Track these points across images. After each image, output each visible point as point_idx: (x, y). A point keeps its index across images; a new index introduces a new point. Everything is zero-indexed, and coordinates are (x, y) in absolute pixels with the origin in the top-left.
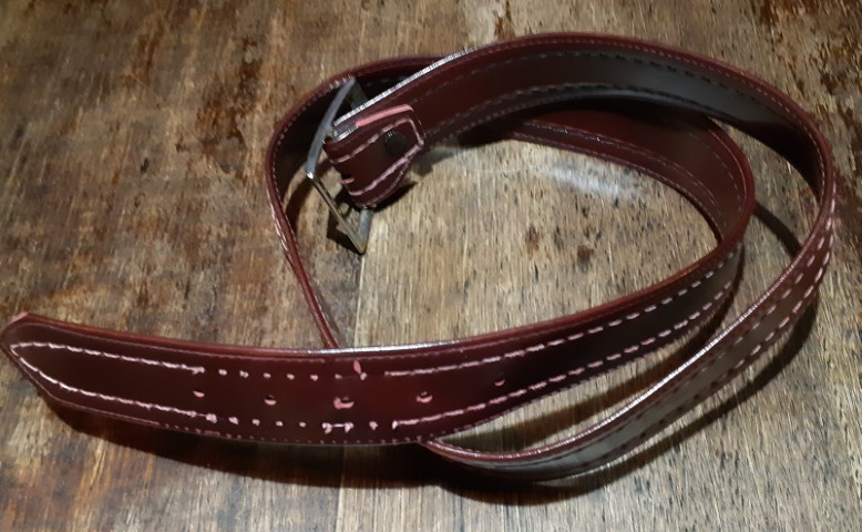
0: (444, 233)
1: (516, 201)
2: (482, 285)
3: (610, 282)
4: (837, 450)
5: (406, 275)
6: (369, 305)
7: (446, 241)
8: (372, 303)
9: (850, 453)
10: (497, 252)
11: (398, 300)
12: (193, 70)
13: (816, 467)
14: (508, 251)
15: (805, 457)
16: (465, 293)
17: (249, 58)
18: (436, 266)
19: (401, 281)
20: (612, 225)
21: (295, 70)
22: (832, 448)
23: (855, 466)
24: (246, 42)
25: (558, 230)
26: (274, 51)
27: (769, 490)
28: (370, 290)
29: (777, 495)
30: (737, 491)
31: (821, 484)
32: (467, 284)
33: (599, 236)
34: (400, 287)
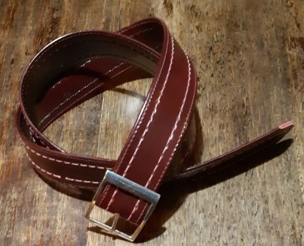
3: (207, 107)
4: (294, 169)
9: (299, 171)
12: (31, 22)
13: (285, 176)
15: (281, 172)
17: (55, 16)
20: (209, 84)
21: (75, 21)
22: (292, 169)
23: (301, 175)
24: (54, 9)
26: (66, 13)
27: (264, 183)
29: (267, 186)
30: (251, 184)
31: (285, 181)
33: (204, 89)
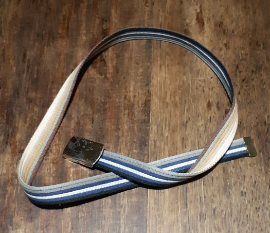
0: (178, 103)
1: (204, 91)
2: (192, 123)
5: (166, 118)
6: (154, 128)
7: (179, 105)
8: (155, 128)
10: (197, 111)
11: (163, 127)
14: (200, 110)
16: (186, 126)
18: (176, 115)
19: (164, 120)
25: (218, 103)
28: (154, 123)
32: (187, 122)
34: (164, 122)
